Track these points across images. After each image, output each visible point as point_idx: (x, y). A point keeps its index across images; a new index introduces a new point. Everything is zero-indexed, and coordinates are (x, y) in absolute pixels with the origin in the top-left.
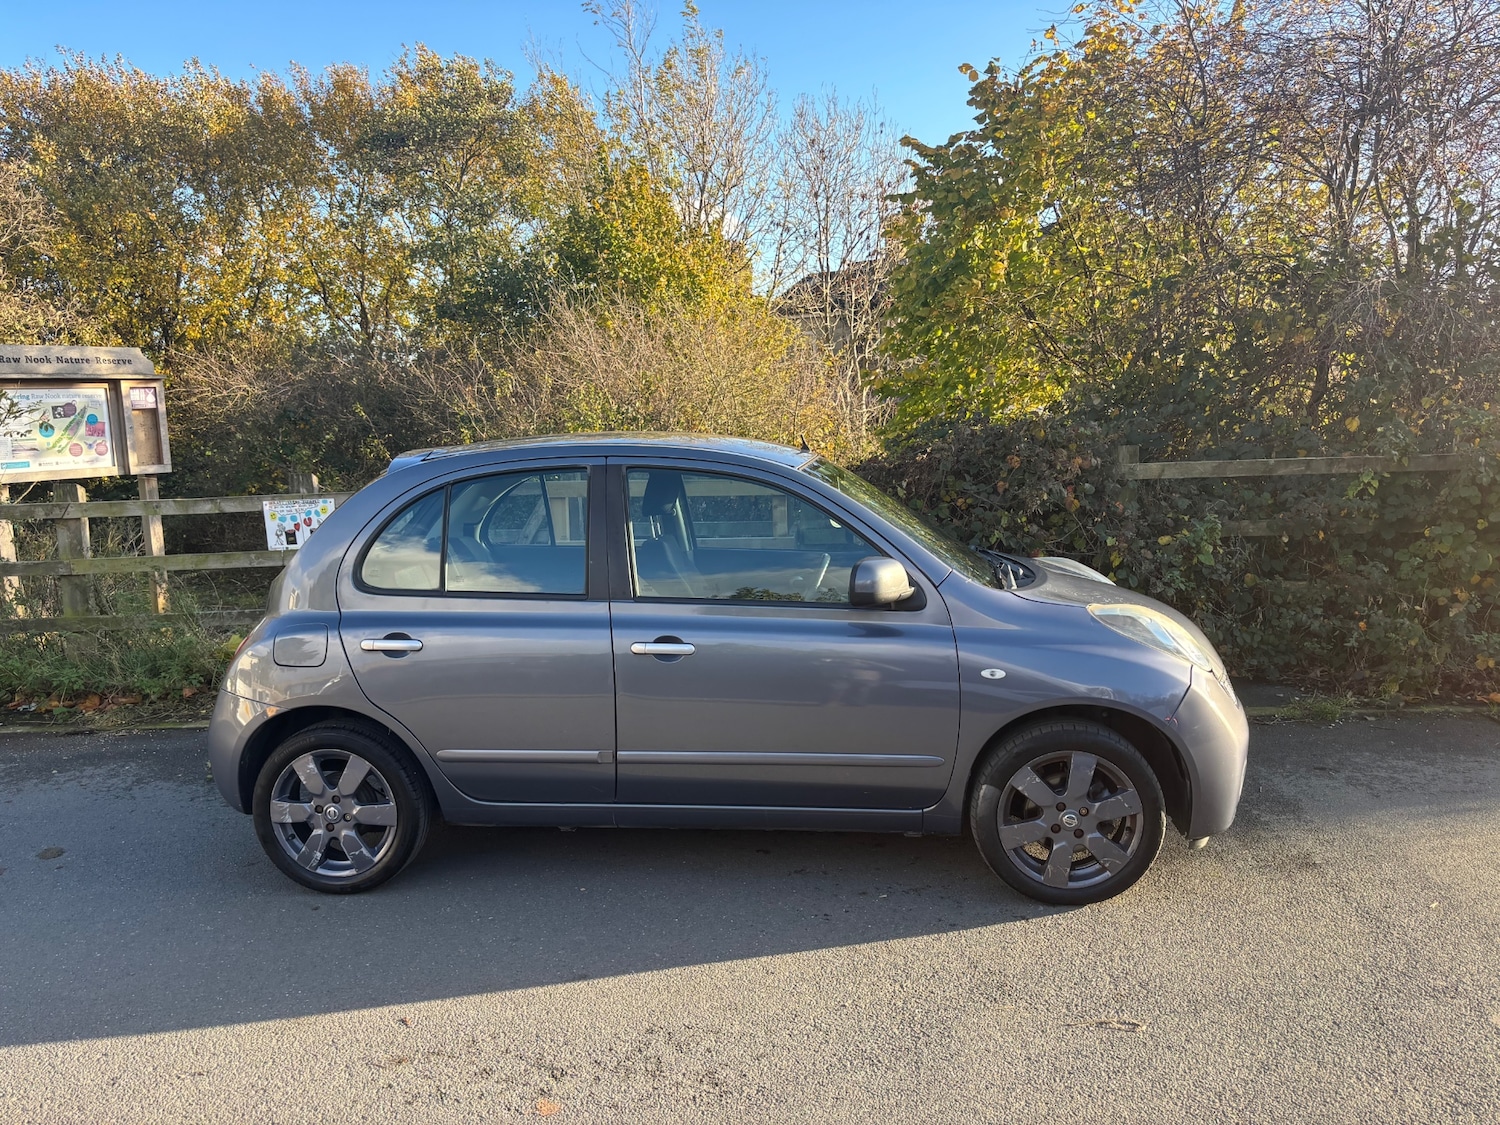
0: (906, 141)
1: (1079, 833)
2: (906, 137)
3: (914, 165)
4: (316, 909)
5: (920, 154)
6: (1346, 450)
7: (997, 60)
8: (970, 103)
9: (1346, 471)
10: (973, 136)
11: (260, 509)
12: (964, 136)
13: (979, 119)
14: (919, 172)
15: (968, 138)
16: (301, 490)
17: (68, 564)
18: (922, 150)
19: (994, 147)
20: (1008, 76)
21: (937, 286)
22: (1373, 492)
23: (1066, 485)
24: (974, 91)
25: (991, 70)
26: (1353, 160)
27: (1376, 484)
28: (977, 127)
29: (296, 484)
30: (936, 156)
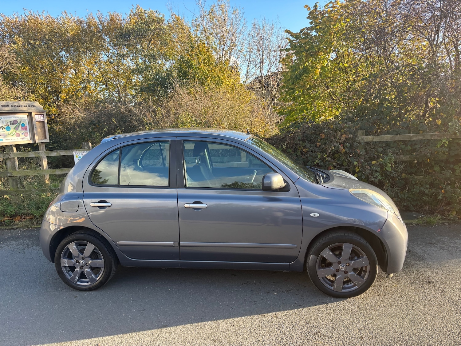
0: (287, 31)
1: (346, 272)
2: (286, 30)
3: (289, 39)
4: (76, 297)
5: (291, 35)
6: (436, 131)
7: (318, 3)
8: (308, 18)
9: (437, 138)
10: (309, 29)
11: (72, 154)
12: (306, 29)
13: (311, 23)
14: (291, 42)
15: (307, 30)
16: (86, 148)
17: (11, 173)
18: (292, 34)
19: (316, 32)
20: (320, 8)
21: (298, 78)
22: (446, 145)
23: (340, 144)
24: (310, 14)
25: (316, 6)
26: (437, 33)
27: (447, 143)
28: (310, 26)
29: (84, 146)
30: (296, 36)
